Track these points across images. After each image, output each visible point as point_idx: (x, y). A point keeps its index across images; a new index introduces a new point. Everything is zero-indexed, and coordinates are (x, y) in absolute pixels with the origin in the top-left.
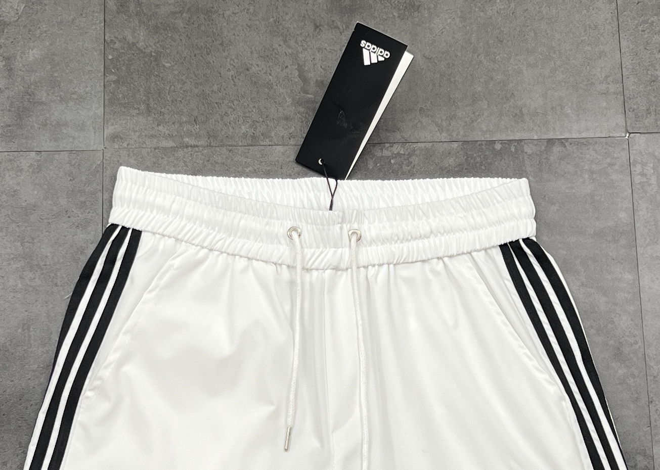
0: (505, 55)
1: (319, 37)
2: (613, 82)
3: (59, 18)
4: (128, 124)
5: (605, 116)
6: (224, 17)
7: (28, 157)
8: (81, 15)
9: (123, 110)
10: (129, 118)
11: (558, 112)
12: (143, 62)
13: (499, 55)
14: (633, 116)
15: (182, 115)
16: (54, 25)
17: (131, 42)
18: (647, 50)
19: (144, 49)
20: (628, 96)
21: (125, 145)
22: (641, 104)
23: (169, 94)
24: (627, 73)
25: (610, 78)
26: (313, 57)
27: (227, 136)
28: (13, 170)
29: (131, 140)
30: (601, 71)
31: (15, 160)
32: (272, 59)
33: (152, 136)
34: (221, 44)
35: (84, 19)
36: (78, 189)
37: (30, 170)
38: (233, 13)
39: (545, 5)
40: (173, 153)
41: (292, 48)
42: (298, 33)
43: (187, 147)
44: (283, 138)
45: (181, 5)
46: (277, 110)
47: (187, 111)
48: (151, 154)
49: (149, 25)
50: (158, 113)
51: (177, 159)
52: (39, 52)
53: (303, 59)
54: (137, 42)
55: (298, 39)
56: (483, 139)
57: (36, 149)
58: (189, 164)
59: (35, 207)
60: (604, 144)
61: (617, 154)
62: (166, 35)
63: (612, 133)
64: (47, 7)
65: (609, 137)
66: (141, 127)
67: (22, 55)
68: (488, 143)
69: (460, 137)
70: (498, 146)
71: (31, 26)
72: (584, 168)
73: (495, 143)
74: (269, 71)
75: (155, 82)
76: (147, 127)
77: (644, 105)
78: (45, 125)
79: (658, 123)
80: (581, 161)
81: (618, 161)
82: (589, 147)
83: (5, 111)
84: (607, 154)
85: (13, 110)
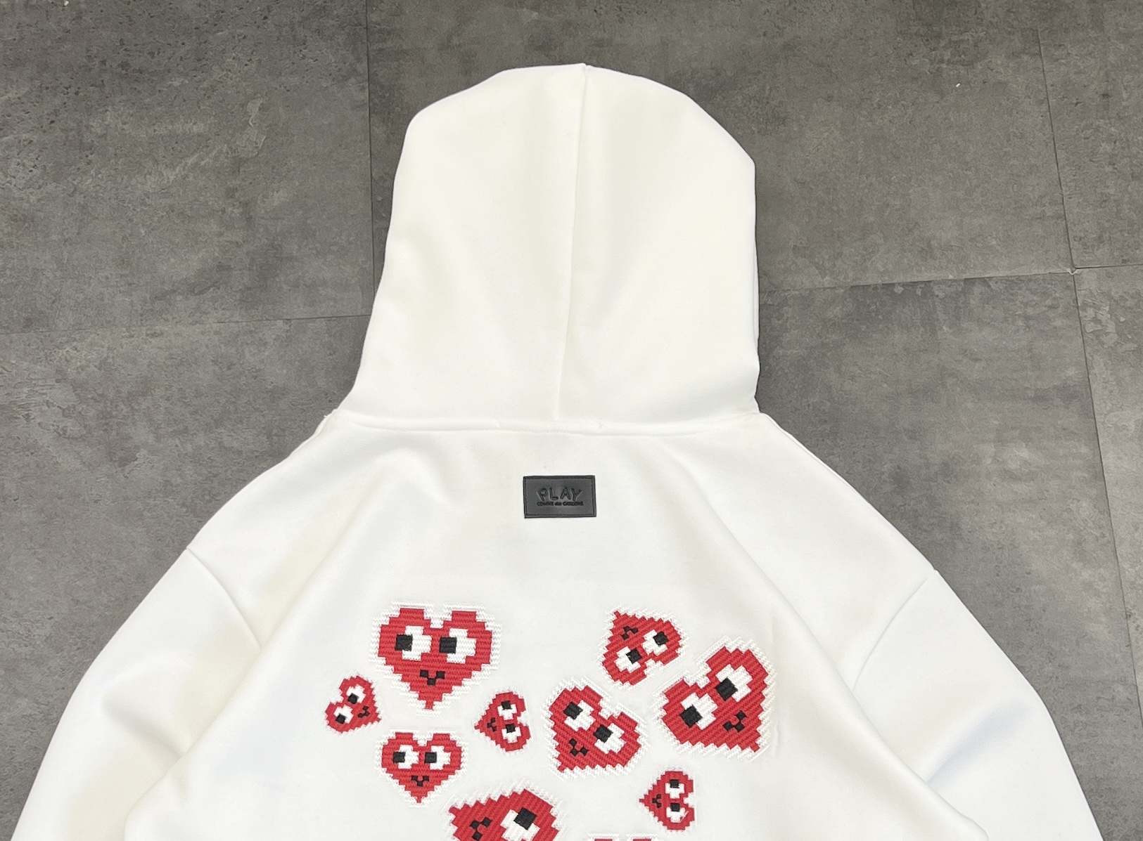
0: (904, 175)
2: (1050, 203)
3: (312, 150)
7: (273, 327)
11: (980, 245)
13: (895, 174)
14: (1080, 246)
16: (305, 160)
18: (1093, 162)
20: (1072, 221)
22: (1090, 231)
24: (1068, 193)
25: (1046, 200)
28: (255, 344)
30: (1033, 191)
31: (257, 331)
35: (344, 151)
36: (340, 365)
37: (277, 343)
39: (953, 110)
52: (286, 194)
56: (880, 282)
57: (285, 317)
60: (1041, 282)
61: (1059, 293)
63: (1053, 268)
64: (295, 138)
65: (1050, 273)
67: (265, 200)
68: (885, 286)
69: (849, 281)
70: (899, 290)
71: (275, 162)
72: (1017, 313)
73: (894, 286)
77: (1094, 231)
78: (297, 286)
79: (1115, 254)
80: (1011, 303)
81: (1062, 302)
82: (1021, 285)
83: (244, 271)
84: (1045, 294)
85: (255, 268)
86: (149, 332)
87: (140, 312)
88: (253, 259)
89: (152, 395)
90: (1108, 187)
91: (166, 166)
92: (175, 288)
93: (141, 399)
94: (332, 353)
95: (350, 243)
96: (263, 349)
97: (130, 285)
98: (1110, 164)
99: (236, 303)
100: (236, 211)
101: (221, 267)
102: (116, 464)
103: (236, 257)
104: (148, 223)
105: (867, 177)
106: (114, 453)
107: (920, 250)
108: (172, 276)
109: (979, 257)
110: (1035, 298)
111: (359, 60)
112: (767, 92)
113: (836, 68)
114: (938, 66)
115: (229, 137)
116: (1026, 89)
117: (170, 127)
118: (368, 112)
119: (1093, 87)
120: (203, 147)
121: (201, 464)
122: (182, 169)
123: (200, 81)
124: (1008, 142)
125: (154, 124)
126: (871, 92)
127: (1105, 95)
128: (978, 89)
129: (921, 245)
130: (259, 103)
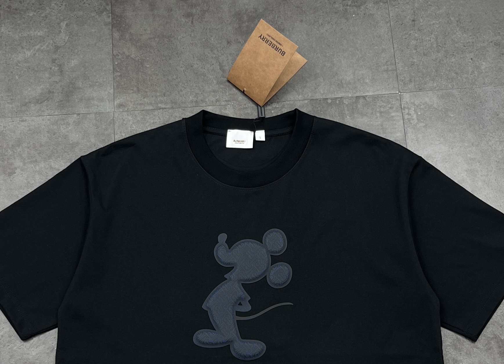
0: (332, 53)
1: (230, 48)
2: (390, 64)
3: (88, 43)
4: (128, 98)
5: (387, 82)
6: (177, 39)
7: (72, 117)
8: (100, 41)
9: (125, 91)
10: (127, 95)
11: (362, 82)
12: (135, 65)
13: (328, 53)
14: (402, 83)
15: (157, 92)
16: (85, 47)
17: (127, 55)
18: (408, 48)
19: (135, 58)
20: (399, 73)
21: (126, 109)
22: (406, 77)
23: (149, 81)
24: (398, 61)
25: (389, 63)
26: (227, 58)
27: (182, 102)
28: (65, 124)
29: (129, 107)
30: (384, 59)
31: (66, 119)
32: (205, 61)
33: (141, 104)
34: (176, 54)
35: (101, 43)
36: (101, 133)
37: (74, 124)
38: (183, 37)
39: (352, 26)
40: (152, 113)
41: (216, 54)
42: (219, 46)
43: (160, 109)
44: (212, 102)
45: (154, 34)
46: (209, 87)
47: (160, 90)
48: (140, 114)
49: (137, 45)
50: (144, 91)
51: (155, 116)
52: (77, 61)
53: (222, 60)
54: (131, 55)
55: (219, 49)
56: (322, 97)
57: (77, 113)
58: (161, 118)
59: (77, 144)
60: (387, 97)
61: (394, 102)
62: (146, 50)
63: (391, 91)
64: (81, 38)
65: (390, 93)
66: (135, 100)
67: (68, 64)
68: (324, 100)
69: (309, 97)
70: (329, 101)
71: (72, 48)
72: (377, 110)
73: (328, 99)
74: (203, 67)
75: (141, 75)
76: (138, 99)
77: (408, 77)
78: (82, 100)
79: (416, 87)
80: (375, 106)
81: (395, 106)
82: (379, 99)
83: (60, 94)
84: (389, 102)
85: (64, 92)
86: (21, 120)
87: (16, 111)
88: (63, 89)
89: (22, 145)
90: (414, 59)
91: (27, 49)
92: (30, 101)
93: (17, 148)
94: (97, 128)
95: (104, 82)
96: (68, 126)
97: (12, 100)
98: (415, 49)
99: (56, 107)
100: (56, 68)
101: (50, 92)
102: (7, 175)
103: (56, 88)
104: (19, 73)
105: (317, 54)
106: (6, 171)
107: (338, 84)
108: (29, 96)
109: (362, 87)
110: (384, 104)
111: (107, 4)
112: (276, 19)
113: (305, 8)
114: (345, 7)
115: (53, 37)
116: (381, 17)
117: (28, 33)
118: (111, 27)
119: (408, 17)
120: (42, 42)
121: (42, 175)
122: (33, 51)
123: (41, 14)
124: (374, 39)
125: (22, 32)
126: (318, 18)
127: (413, 21)
128: (362, 17)
129: (338, 82)
130: (65, 23)
